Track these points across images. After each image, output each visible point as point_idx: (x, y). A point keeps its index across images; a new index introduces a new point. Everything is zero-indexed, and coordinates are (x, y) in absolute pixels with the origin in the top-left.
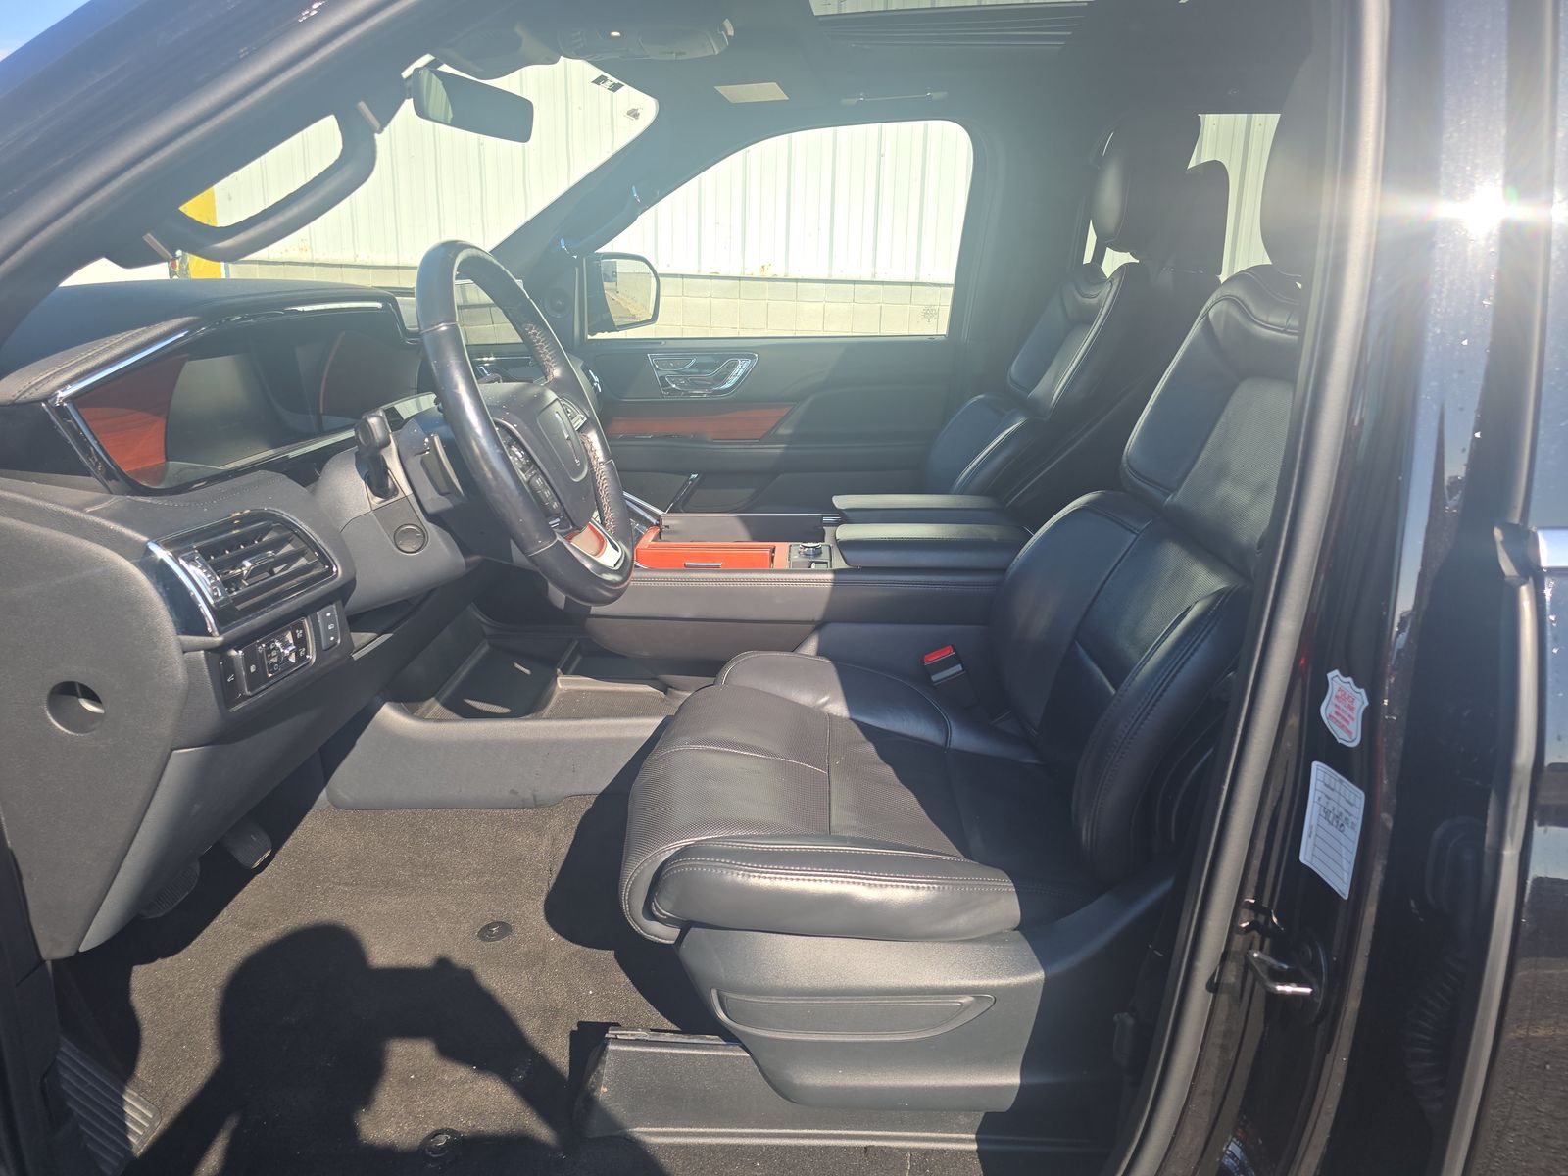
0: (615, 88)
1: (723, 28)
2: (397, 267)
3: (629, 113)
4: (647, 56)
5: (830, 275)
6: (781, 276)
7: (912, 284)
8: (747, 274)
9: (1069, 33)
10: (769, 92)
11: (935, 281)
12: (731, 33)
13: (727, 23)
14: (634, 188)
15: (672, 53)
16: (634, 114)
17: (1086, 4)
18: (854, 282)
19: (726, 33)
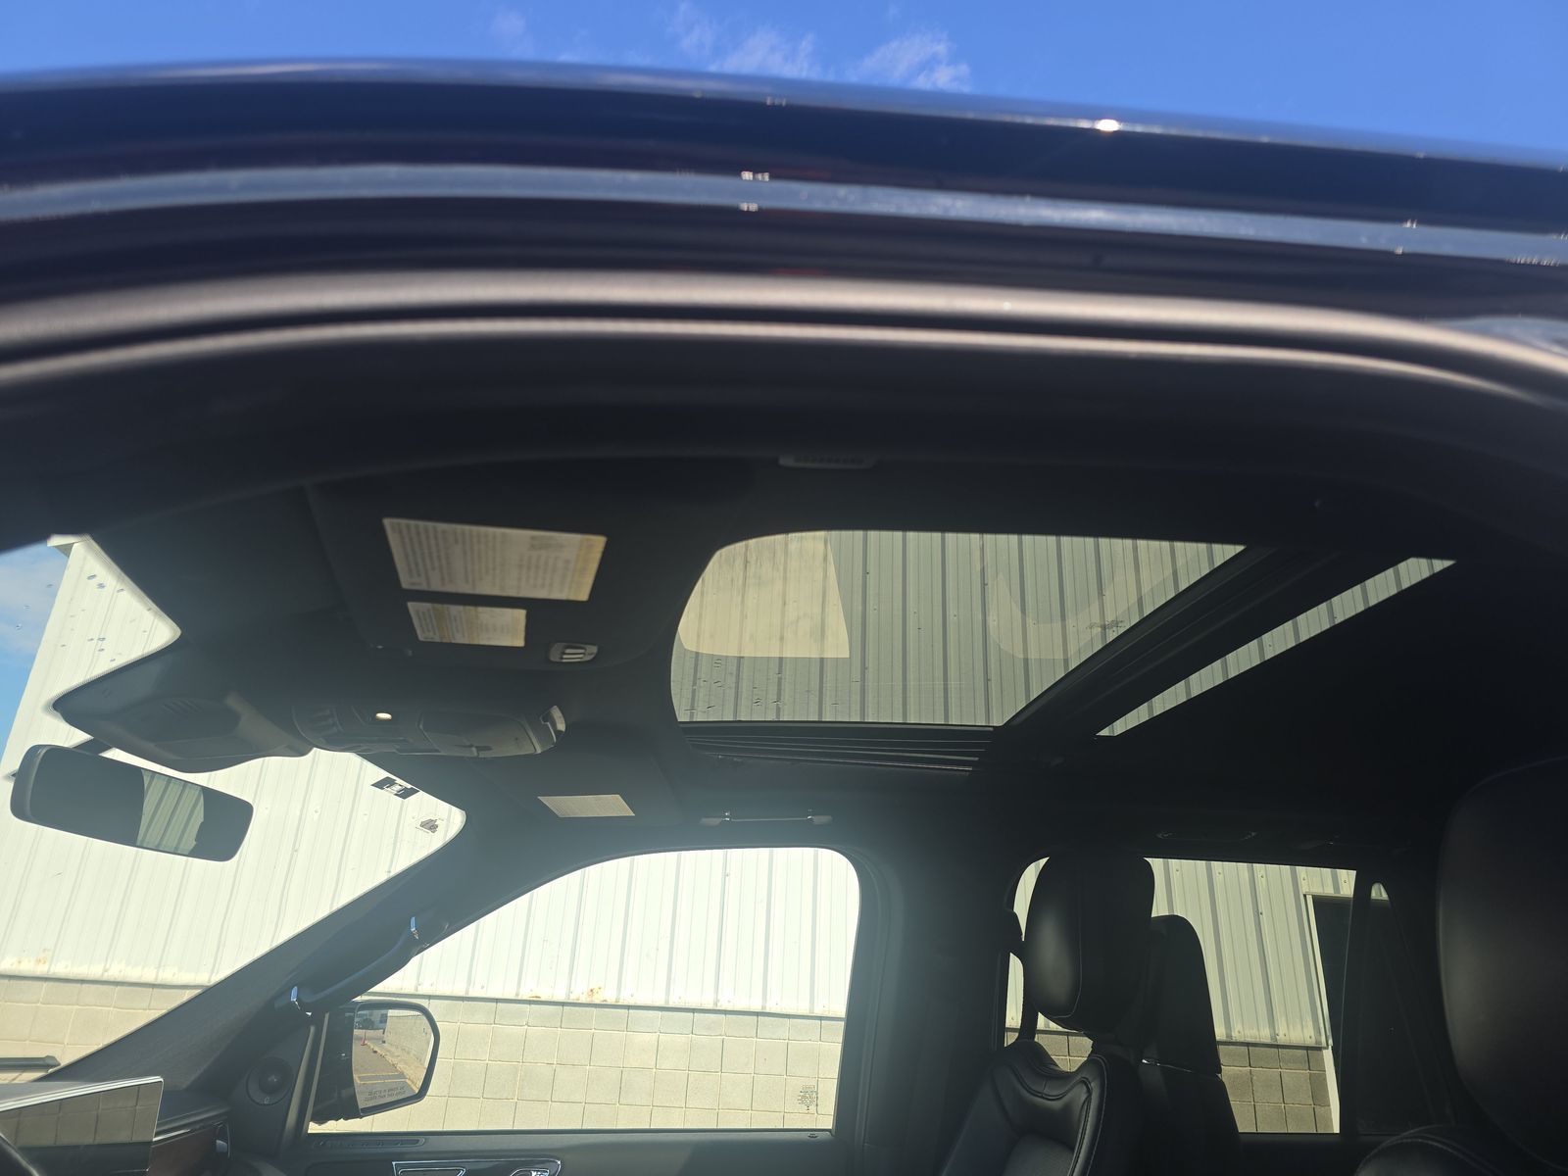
0: (405, 794)
1: (549, 718)
2: (153, 986)
3: (423, 825)
4: (437, 751)
5: (667, 1002)
6: (611, 1000)
7: (757, 1014)
8: (573, 998)
9: (977, 759)
10: (611, 805)
11: (784, 1012)
12: (561, 726)
13: (556, 713)
14: (413, 919)
15: (471, 746)
16: (431, 826)
17: (991, 729)
18: (693, 1011)
19: (554, 725)
